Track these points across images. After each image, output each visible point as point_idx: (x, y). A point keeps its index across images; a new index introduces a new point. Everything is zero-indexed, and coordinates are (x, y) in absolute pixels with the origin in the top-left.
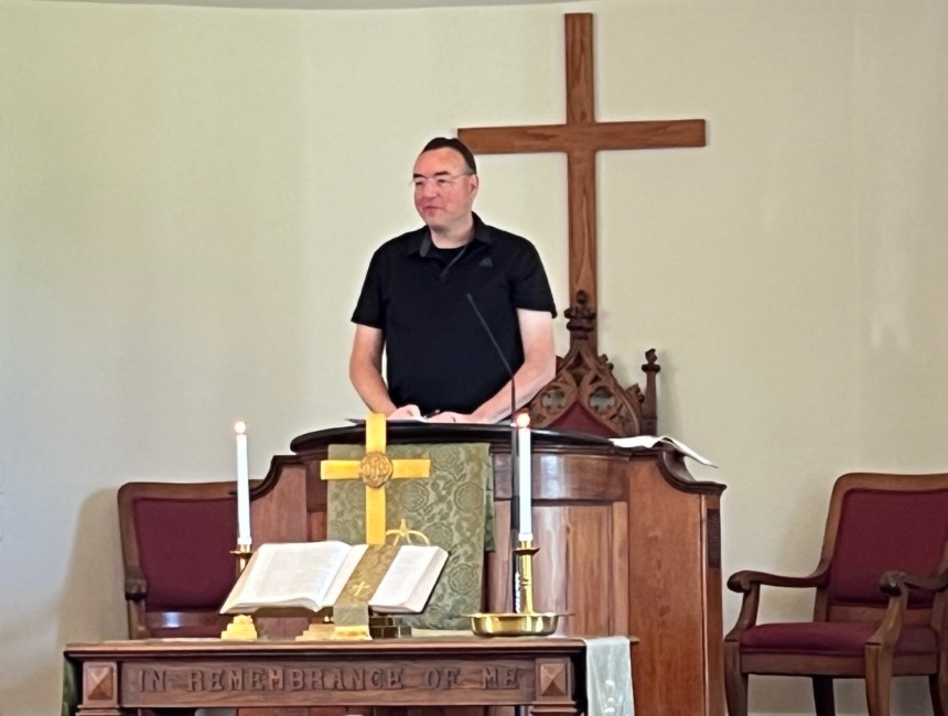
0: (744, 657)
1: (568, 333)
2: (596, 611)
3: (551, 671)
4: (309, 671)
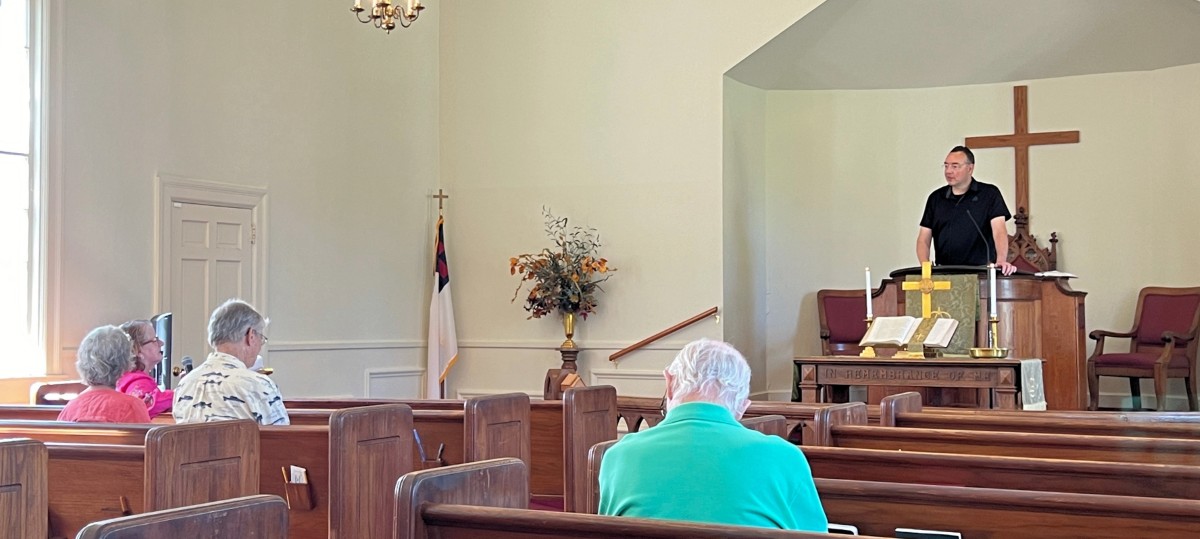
0: (1098, 369)
1: (1015, 226)
2: (1027, 347)
3: (1005, 373)
4: (897, 371)
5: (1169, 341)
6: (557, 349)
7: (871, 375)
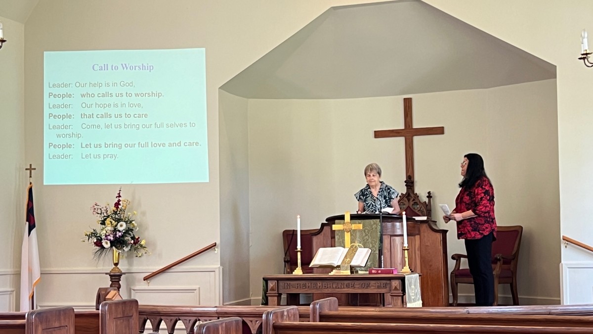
0: (457, 278)
1: (406, 187)
3: (396, 283)
4: (329, 283)
5: (499, 260)
6: (106, 274)
7: (312, 287)
